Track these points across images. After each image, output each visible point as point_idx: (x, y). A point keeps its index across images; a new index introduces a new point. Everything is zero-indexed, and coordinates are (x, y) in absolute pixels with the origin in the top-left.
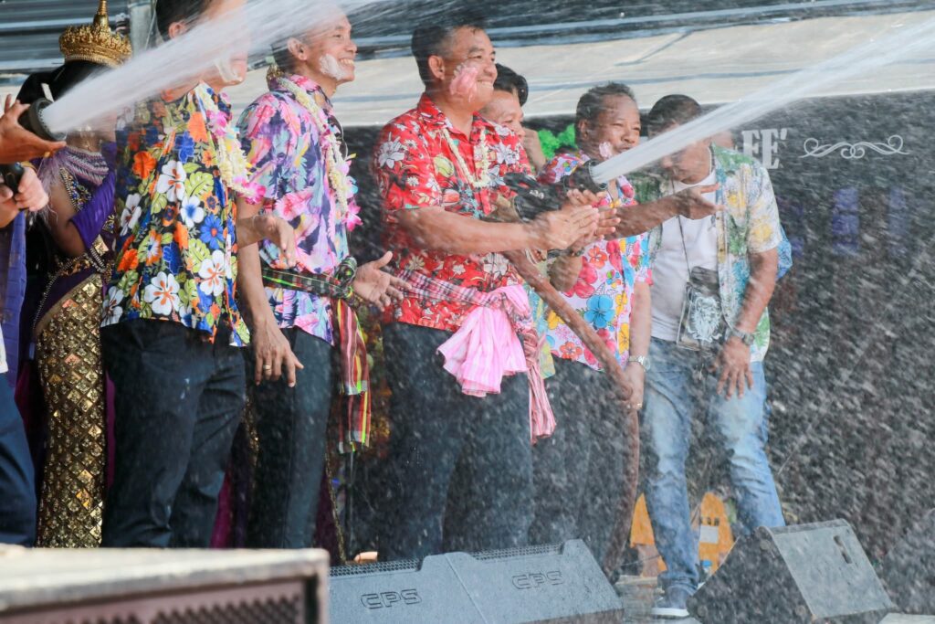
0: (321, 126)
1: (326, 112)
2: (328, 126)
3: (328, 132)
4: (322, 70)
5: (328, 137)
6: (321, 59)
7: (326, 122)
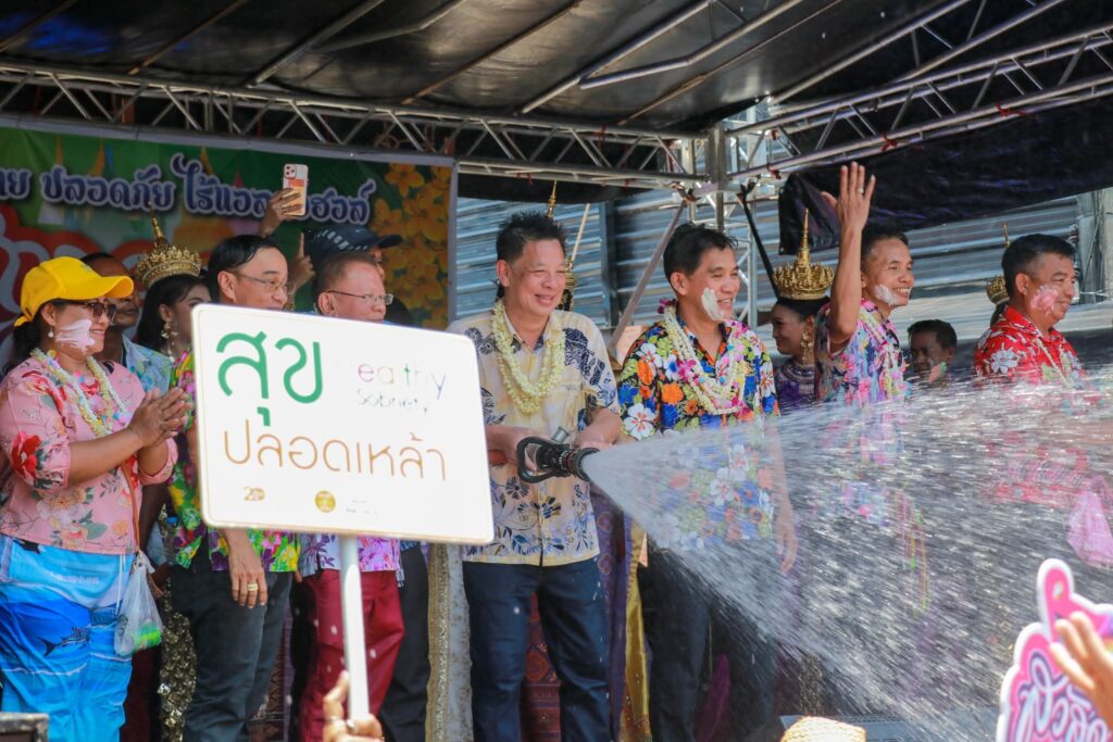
0: (879, 338)
1: (884, 327)
2: (886, 337)
3: (885, 343)
4: (878, 296)
5: (885, 347)
6: (876, 287)
7: (884, 334)
